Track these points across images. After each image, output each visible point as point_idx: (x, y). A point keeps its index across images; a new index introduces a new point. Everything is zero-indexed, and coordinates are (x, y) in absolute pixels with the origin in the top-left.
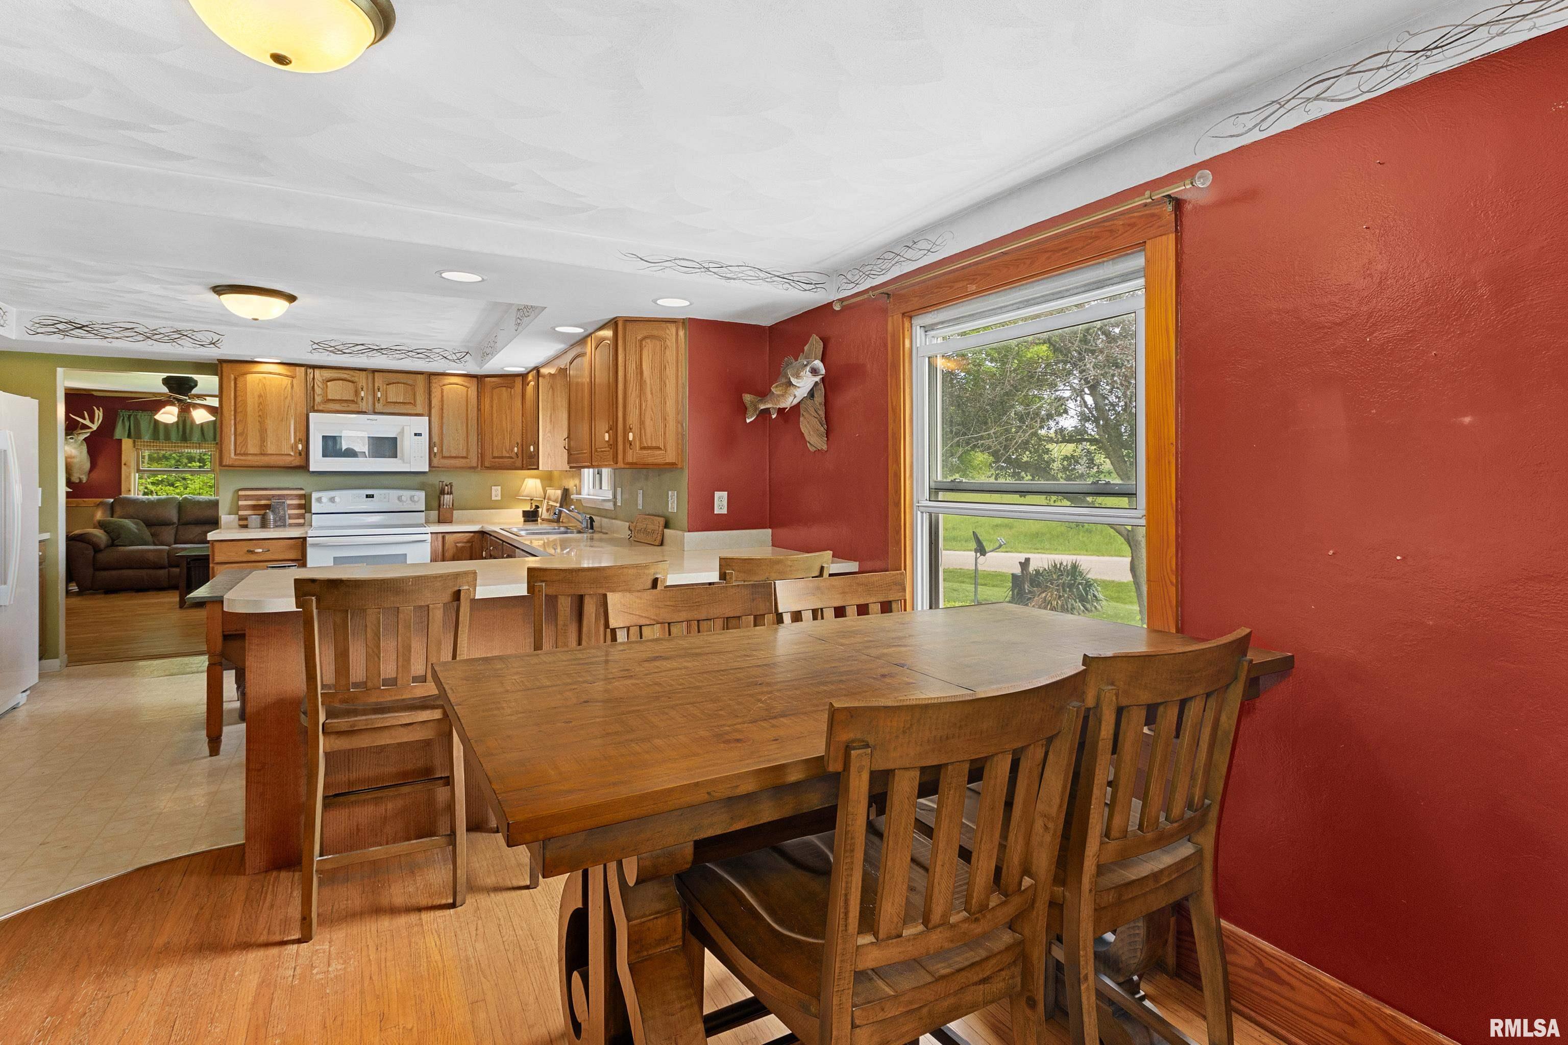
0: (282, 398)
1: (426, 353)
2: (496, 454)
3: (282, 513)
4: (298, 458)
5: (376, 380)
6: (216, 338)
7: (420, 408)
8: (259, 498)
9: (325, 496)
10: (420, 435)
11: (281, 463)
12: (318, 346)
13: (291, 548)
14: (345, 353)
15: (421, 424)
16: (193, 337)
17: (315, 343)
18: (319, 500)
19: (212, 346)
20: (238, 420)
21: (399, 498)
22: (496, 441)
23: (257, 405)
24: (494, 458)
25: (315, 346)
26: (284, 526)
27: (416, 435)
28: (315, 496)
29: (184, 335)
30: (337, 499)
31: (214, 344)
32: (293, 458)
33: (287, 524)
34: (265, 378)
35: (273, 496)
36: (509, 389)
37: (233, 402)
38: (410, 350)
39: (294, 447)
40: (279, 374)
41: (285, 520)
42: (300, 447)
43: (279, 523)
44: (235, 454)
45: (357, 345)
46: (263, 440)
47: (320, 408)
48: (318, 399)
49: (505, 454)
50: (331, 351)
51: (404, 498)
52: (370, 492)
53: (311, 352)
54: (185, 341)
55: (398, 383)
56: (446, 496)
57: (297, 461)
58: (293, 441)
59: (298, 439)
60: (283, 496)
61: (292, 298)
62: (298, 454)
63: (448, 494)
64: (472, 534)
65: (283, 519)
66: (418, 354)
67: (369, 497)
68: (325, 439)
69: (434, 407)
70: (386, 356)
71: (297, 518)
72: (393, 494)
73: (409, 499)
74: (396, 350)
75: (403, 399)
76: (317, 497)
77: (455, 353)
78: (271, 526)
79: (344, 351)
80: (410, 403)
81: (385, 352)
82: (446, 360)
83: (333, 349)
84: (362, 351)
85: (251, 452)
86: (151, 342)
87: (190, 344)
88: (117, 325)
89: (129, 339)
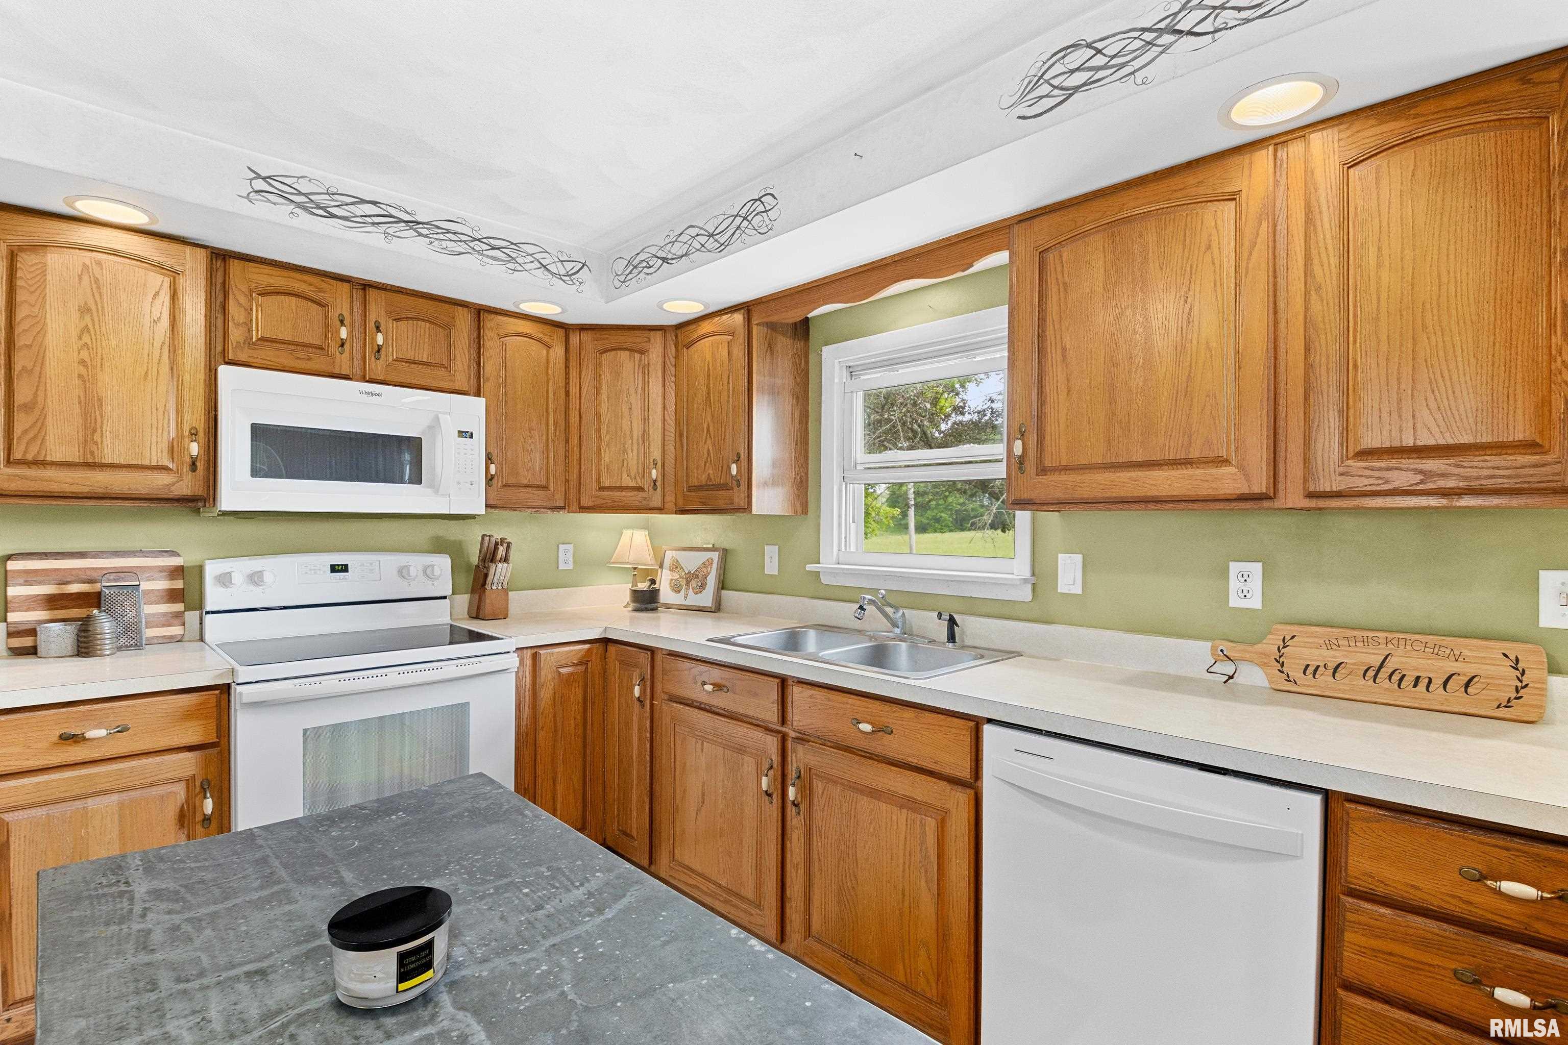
2: (606, 481)
3: (129, 613)
4: (188, 476)
5: (373, 305)
7: (462, 378)
8: (67, 577)
9: (240, 568)
10: (470, 435)
12: (268, 185)
13: (188, 714)
14: (333, 216)
15: (471, 411)
17: (259, 176)
18: (224, 580)
21: (403, 572)
22: (606, 458)
23: (70, 332)
24: (602, 488)
25: (260, 185)
27: (461, 434)
28: (212, 570)
30: (268, 577)
33: (146, 638)
34: (94, 262)
35: (104, 571)
36: (637, 356)
38: (478, 236)
39: (171, 449)
41: (139, 632)
42: (194, 449)
43: (123, 641)
45: (363, 201)
46: (90, 429)
47: (243, 357)
48: (236, 334)
49: (627, 482)
50: (299, 205)
51: (413, 571)
52: (345, 558)
53: (248, 197)
55: (418, 319)
56: (500, 565)
57: (186, 486)
58: (173, 435)
59: (186, 428)
60: (132, 571)
62: (186, 468)
63: (501, 560)
64: (587, 646)
65: (132, 630)
66: (493, 248)
67: (338, 571)
68: (259, 432)
69: (488, 379)
70: (427, 240)
71: (164, 626)
72: (390, 562)
73: (421, 573)
74: (448, 231)
75: (429, 355)
76: (218, 573)
77: (562, 261)
78: (107, 649)
79: (333, 210)
80: (442, 366)
81: (424, 232)
82: (546, 273)
83: (303, 198)
84: (375, 220)
85: (56, 457)
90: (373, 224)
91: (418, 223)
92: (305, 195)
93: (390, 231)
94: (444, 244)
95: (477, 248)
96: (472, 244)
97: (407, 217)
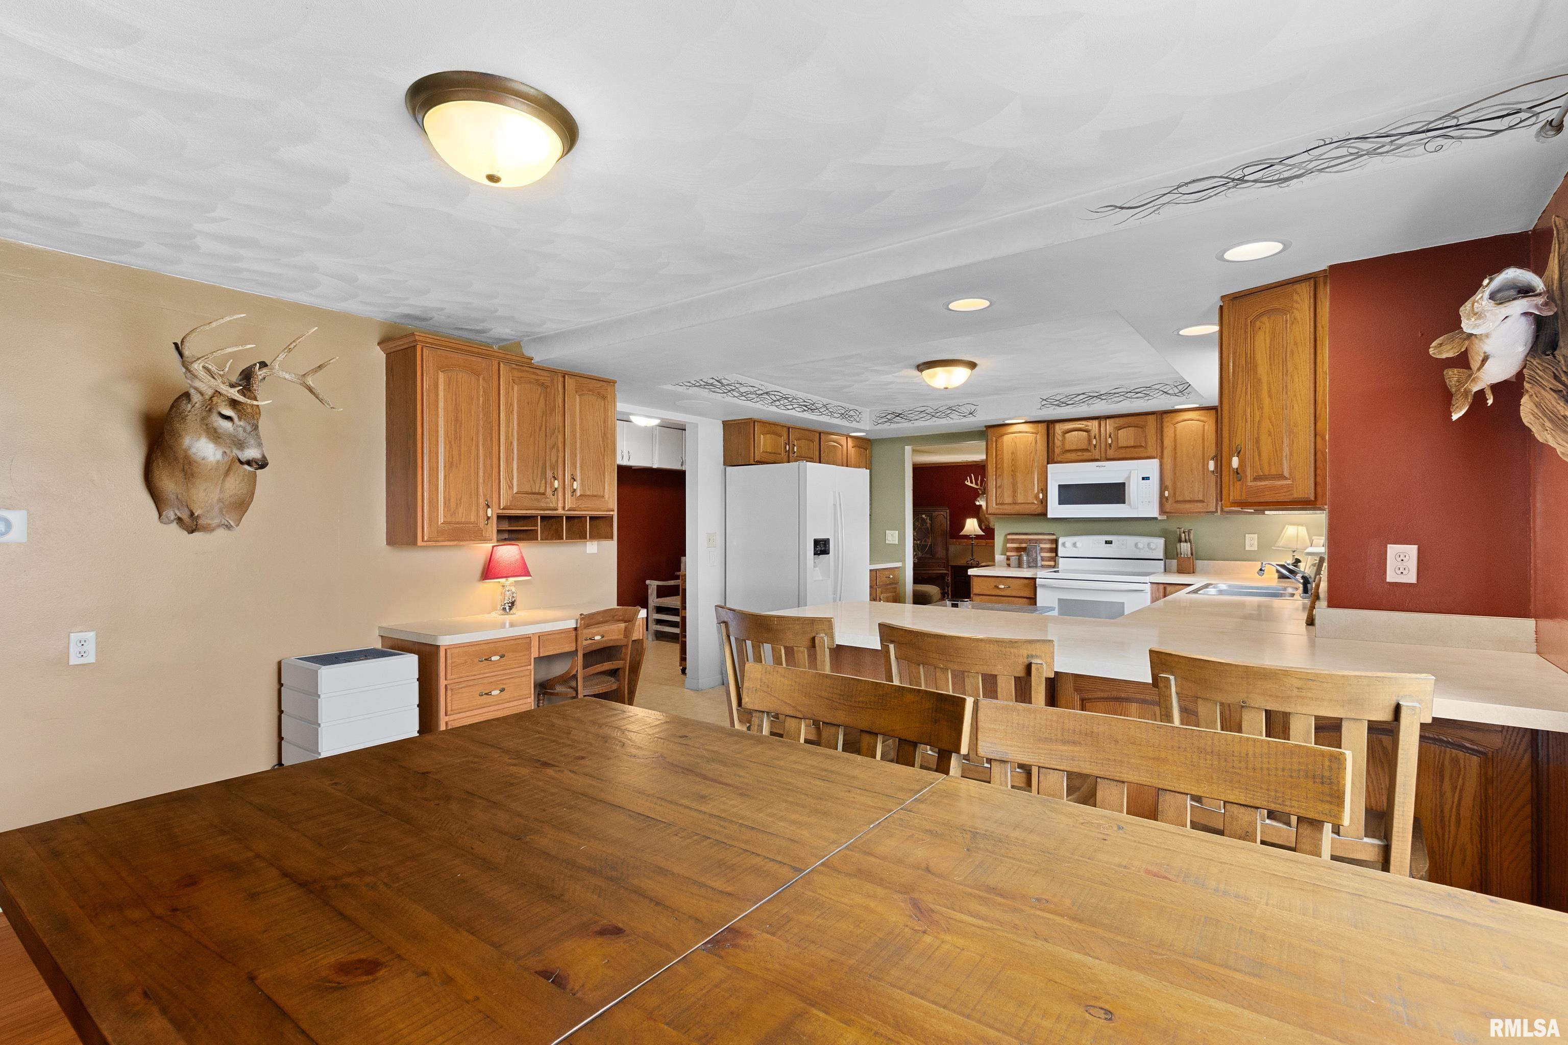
0: (1028, 453)
1: (1144, 392)
3: (1034, 555)
4: (1039, 506)
5: (1108, 426)
6: (973, 408)
7: (1151, 450)
8: (1021, 541)
9: (1069, 541)
10: (1149, 479)
11: (1028, 512)
12: (1046, 402)
13: (1025, 585)
14: (1068, 405)
15: (1151, 467)
16: (959, 411)
17: (1043, 400)
18: (1064, 545)
19: (971, 415)
20: (998, 475)
21: (1136, 545)
23: (1010, 461)
25: (1044, 402)
26: (1036, 567)
27: (1143, 479)
28: (1061, 541)
30: (1078, 545)
31: (971, 414)
32: (1036, 506)
33: (1039, 564)
34: (1016, 437)
35: (1030, 540)
37: (994, 460)
38: (1127, 390)
39: (1037, 497)
40: (1026, 432)
41: (1037, 561)
42: (1041, 496)
43: (1032, 564)
44: (996, 504)
45: (1079, 395)
46: (1015, 492)
47: (1059, 459)
48: (1056, 451)
50: (1056, 405)
51: (1140, 545)
52: (1109, 538)
53: (1040, 409)
54: (954, 415)
55: (1129, 427)
57: (1039, 509)
58: (1036, 491)
59: (1039, 489)
60: (1036, 541)
61: (972, 365)
62: (1040, 503)
63: (1186, 541)
65: (1035, 561)
66: (1137, 393)
68: (1061, 487)
69: (1166, 448)
70: (1105, 401)
72: (1131, 540)
73: (1146, 546)
74: (1115, 393)
75: (1134, 442)
76: (1063, 542)
78: (1025, 566)
79: (1068, 403)
80: (1142, 446)
81: (1104, 398)
82: (1167, 395)
83: (1058, 402)
84: (1084, 400)
85: (1006, 502)
86: (935, 419)
87: (957, 417)
88: (917, 410)
89: (923, 419)
90: (1083, 402)
91: (1101, 395)
93: (1089, 403)
94: (1113, 400)
96: (1126, 395)
97: (1096, 395)
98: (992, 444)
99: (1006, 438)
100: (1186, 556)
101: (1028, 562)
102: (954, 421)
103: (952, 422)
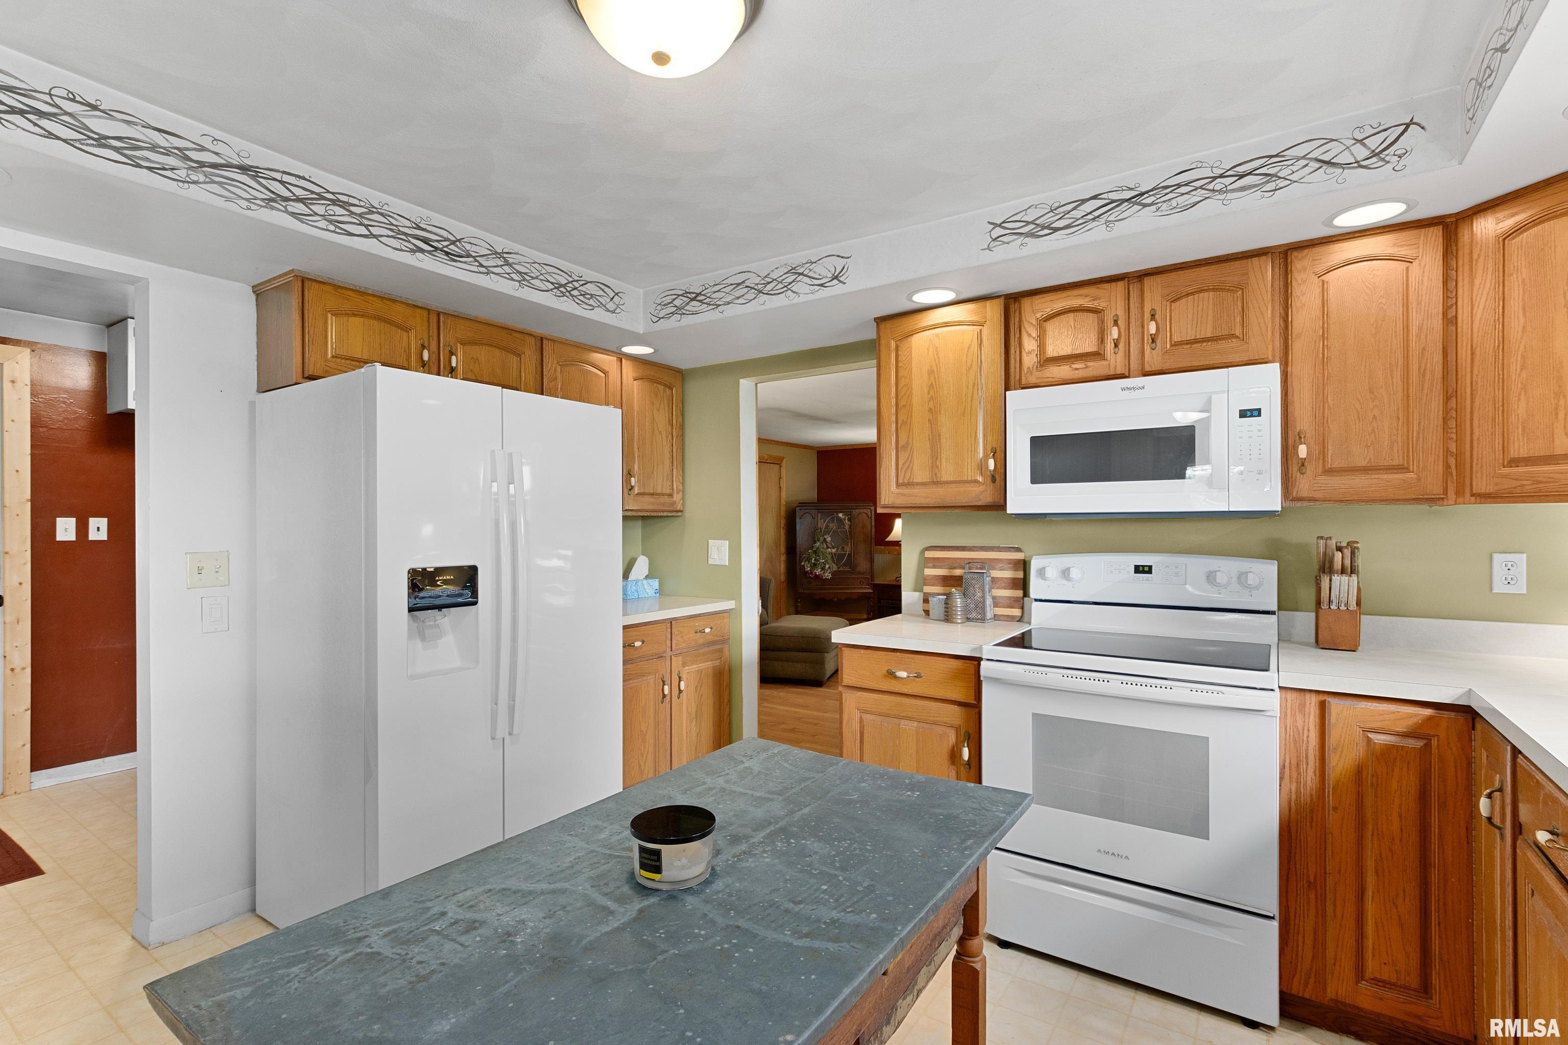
0: (963, 371)
3: (979, 594)
4: (991, 486)
5: (1147, 294)
6: (840, 263)
7: (1258, 341)
8: (953, 564)
9: (1054, 564)
10: (1257, 412)
11: (964, 501)
12: (1003, 229)
13: (957, 676)
14: (1056, 230)
15: (1261, 385)
16: (811, 274)
17: (996, 225)
18: (1043, 573)
19: (835, 282)
20: (900, 422)
21: (1210, 577)
22: (1519, 409)
23: (926, 390)
25: (999, 231)
26: (983, 620)
27: (1243, 414)
28: (1035, 564)
29: (800, 274)
30: (1074, 574)
31: (835, 277)
32: (981, 488)
33: (989, 615)
34: (937, 335)
35: (970, 562)
37: (894, 390)
38: (1219, 172)
39: (982, 466)
40: (959, 323)
41: (983, 609)
42: (991, 464)
43: (974, 615)
44: (898, 485)
45: (1084, 201)
46: (935, 457)
47: (1032, 380)
48: (1026, 362)
51: (1221, 578)
52: (1143, 560)
53: (989, 248)
54: (802, 286)
55: (1200, 291)
56: (1336, 578)
57: (988, 494)
58: (981, 453)
59: (988, 448)
60: (983, 563)
62: (989, 480)
63: (1343, 571)
64: (1428, 712)
65: (981, 607)
66: (1241, 176)
67: (1144, 572)
69: (1298, 334)
70: (1153, 208)
71: (1009, 607)
72: (1198, 565)
73: (1235, 580)
74: (1179, 186)
75: (1214, 329)
76: (1040, 566)
77: (1361, 141)
78: (959, 619)
79: (1058, 224)
80: (1233, 336)
81: (1149, 201)
82: (1331, 170)
83: (1031, 226)
84: (1096, 213)
85: (918, 479)
86: (763, 298)
87: (807, 289)
88: (729, 281)
89: (741, 301)
90: (1094, 219)
91: (1142, 194)
92: (1032, 223)
93: (1111, 218)
94: (1174, 203)
95: (1218, 188)
96: (1210, 187)
97: (1128, 195)
98: (889, 355)
99: (919, 342)
100: (1343, 608)
101: (966, 609)
102: (803, 298)
103: (797, 300)
